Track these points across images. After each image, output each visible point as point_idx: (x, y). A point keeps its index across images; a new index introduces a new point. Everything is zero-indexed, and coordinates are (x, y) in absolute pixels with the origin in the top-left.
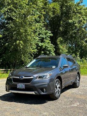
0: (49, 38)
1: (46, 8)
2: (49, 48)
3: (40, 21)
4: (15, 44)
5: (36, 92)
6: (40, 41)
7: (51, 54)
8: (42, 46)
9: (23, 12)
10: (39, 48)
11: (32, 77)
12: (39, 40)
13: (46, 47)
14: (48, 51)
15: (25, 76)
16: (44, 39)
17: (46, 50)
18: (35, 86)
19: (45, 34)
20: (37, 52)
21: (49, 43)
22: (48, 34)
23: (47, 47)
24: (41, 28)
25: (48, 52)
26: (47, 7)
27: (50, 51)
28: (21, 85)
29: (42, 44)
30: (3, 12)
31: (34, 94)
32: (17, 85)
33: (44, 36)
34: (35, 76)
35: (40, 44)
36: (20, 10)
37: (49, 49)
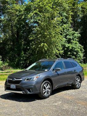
0: (76, 38)
1: (74, 8)
2: (76, 48)
3: (68, 22)
4: (39, 46)
5: (24, 92)
6: (67, 42)
7: (79, 54)
8: (69, 47)
9: (47, 15)
10: (66, 49)
11: (21, 79)
12: (65, 41)
13: (72, 48)
14: (75, 51)
15: (16, 79)
16: (71, 40)
17: (73, 51)
18: (23, 87)
19: (73, 35)
20: (63, 53)
21: (76, 43)
22: (76, 35)
23: (74, 48)
24: (68, 29)
25: (75, 53)
26: (76, 7)
27: (77, 52)
28: (13, 86)
29: (69, 45)
30: (30, 17)
31: (22, 93)
32: (10, 86)
33: (71, 37)
34: (24, 78)
35: (67, 45)
36: (45, 14)
37: (76, 50)
